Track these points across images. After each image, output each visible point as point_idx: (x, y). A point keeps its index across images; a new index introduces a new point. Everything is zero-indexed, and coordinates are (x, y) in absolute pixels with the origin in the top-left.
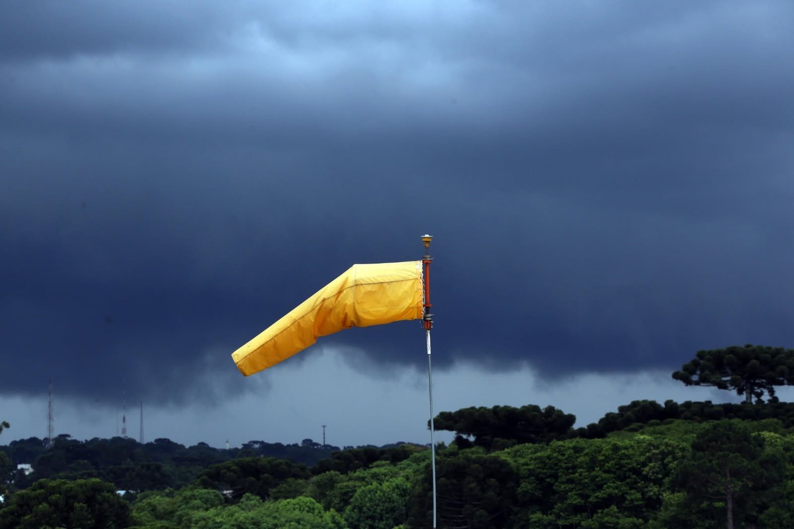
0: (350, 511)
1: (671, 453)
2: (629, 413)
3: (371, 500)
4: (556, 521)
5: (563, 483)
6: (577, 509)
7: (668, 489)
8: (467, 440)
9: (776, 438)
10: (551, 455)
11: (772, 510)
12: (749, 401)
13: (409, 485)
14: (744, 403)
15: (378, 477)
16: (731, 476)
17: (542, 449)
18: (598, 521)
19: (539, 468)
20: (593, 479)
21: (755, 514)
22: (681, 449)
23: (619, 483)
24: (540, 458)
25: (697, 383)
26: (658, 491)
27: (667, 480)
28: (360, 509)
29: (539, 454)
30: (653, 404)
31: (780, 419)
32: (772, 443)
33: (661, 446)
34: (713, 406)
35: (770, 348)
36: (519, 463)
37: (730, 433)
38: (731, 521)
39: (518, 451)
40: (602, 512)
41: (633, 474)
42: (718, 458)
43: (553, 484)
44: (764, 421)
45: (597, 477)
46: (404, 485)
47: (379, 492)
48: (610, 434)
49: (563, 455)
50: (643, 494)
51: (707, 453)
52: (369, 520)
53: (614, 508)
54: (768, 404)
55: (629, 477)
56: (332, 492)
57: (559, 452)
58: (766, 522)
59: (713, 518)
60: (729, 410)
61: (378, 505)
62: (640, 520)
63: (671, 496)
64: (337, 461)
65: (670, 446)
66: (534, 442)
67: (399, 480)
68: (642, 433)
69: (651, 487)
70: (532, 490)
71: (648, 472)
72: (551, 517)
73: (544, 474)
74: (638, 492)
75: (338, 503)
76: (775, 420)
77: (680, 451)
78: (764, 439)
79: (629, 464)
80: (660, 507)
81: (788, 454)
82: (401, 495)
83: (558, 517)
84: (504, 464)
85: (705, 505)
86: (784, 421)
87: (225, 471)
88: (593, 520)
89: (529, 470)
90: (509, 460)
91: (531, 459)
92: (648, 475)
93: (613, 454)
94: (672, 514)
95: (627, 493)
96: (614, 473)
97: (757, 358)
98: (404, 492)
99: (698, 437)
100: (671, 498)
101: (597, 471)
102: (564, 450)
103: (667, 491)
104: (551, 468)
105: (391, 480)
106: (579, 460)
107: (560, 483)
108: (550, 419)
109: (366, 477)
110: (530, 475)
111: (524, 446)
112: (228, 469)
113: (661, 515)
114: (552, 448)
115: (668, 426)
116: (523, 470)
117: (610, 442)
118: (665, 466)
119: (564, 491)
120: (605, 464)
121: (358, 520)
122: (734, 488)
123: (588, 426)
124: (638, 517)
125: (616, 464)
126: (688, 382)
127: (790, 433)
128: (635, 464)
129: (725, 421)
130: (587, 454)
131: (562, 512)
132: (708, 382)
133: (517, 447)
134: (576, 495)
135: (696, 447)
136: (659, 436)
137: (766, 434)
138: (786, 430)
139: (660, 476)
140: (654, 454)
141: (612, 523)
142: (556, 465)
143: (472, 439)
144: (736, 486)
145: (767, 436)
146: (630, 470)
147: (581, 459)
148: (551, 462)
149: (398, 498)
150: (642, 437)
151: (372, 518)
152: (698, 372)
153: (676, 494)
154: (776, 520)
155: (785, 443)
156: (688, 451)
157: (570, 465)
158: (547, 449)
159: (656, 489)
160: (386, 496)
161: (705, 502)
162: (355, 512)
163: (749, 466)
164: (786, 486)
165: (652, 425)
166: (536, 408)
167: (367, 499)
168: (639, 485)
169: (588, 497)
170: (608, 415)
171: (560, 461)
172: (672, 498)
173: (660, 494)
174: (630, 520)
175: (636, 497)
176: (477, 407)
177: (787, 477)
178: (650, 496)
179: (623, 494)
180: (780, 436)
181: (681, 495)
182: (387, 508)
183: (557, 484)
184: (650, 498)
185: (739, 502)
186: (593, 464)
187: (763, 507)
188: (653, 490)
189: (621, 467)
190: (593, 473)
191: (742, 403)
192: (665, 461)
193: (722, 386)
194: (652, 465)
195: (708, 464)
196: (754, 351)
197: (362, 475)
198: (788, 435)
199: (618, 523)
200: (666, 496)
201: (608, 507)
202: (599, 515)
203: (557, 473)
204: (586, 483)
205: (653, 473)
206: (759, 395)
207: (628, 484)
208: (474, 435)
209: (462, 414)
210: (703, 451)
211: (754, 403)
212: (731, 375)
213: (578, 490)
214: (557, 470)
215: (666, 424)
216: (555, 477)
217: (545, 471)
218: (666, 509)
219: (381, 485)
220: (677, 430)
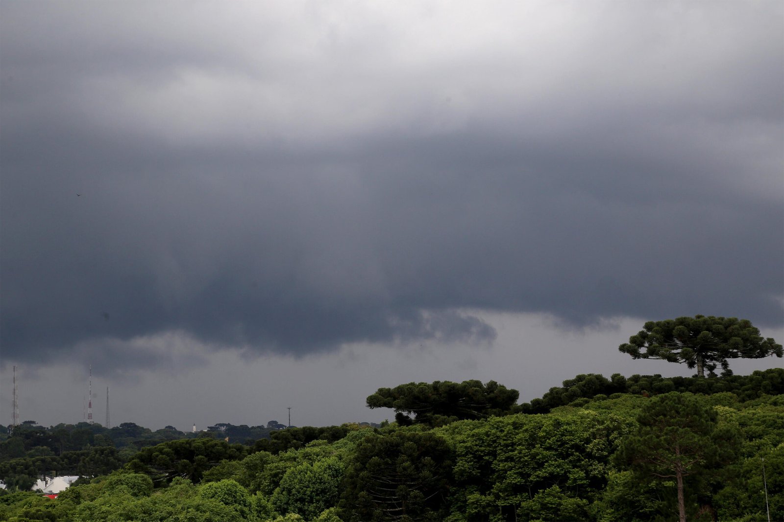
0: (278, 494)
1: (617, 428)
2: (574, 388)
3: (301, 481)
4: (495, 501)
5: (502, 461)
6: (516, 489)
7: (614, 467)
8: (407, 417)
9: (731, 412)
10: (489, 431)
11: (728, 489)
12: (701, 374)
13: (342, 465)
14: (695, 376)
15: (310, 457)
16: (681, 453)
17: (482, 425)
18: (539, 502)
19: (476, 445)
20: (533, 457)
21: (709, 494)
22: (628, 424)
23: (561, 461)
24: (478, 435)
25: (645, 356)
26: (603, 469)
27: (612, 457)
28: (289, 492)
29: (476, 431)
30: (599, 378)
31: (734, 393)
32: (726, 418)
33: (606, 422)
34: (662, 380)
35: (722, 319)
36: (456, 441)
37: (679, 406)
38: (681, 502)
39: (456, 428)
40: (544, 492)
41: (576, 451)
42: (666, 434)
43: (491, 463)
44: (717, 395)
45: (538, 454)
46: (337, 465)
47: (309, 472)
48: (553, 410)
49: (502, 431)
50: (587, 473)
51: (655, 428)
52: (299, 502)
53: (556, 488)
54: (721, 377)
55: (572, 454)
56: (263, 473)
57: (497, 429)
58: (721, 502)
59: (663, 500)
60: (679, 383)
61: (308, 487)
62: (584, 501)
63: (617, 475)
64: (275, 441)
65: (615, 421)
66: (473, 417)
67: (331, 460)
68: (587, 408)
69: (595, 465)
70: (469, 469)
71: (592, 450)
72: (490, 498)
73: (482, 452)
74: (582, 470)
75: (268, 486)
76: (730, 394)
77: (627, 427)
78: (717, 413)
79: (572, 441)
80: (605, 487)
81: (745, 429)
82: (334, 476)
83: (497, 497)
84: (440, 442)
85: (653, 484)
86: (738, 395)
87: (157, 453)
88: (534, 501)
89: (466, 447)
90: (446, 437)
91: (468, 436)
92: (592, 452)
93: (554, 430)
94: (618, 494)
95: (569, 472)
96: (556, 450)
97: (707, 329)
98: (336, 473)
99: (644, 411)
100: (617, 478)
101: (537, 449)
102: (503, 426)
103: (613, 469)
104: (489, 445)
105: (323, 460)
106: (518, 437)
107: (499, 461)
108: (492, 395)
109: (297, 458)
110: (466, 454)
111: (463, 422)
112: (161, 451)
113: (606, 496)
114: (490, 424)
115: (614, 400)
116: (460, 448)
117: (551, 418)
118: (610, 442)
119: (502, 470)
120: (546, 441)
121: (287, 503)
122: (684, 465)
123: (531, 402)
124: (581, 497)
125: (557, 441)
126: (636, 354)
127: (746, 407)
128: (578, 441)
129: (674, 394)
130: (526, 430)
131: (500, 491)
132: (657, 354)
133: (455, 424)
134: (515, 473)
135: (643, 422)
136: (604, 410)
137: (719, 408)
138: (741, 404)
139: (605, 453)
140: (599, 429)
141: (554, 504)
142: (494, 442)
143: (413, 416)
144: (688, 465)
145: (721, 410)
146: (573, 447)
147: (521, 435)
148: (489, 439)
149: (330, 478)
150: (586, 412)
151: (302, 500)
152: (646, 345)
153: (622, 473)
154: (732, 501)
155: (740, 418)
156: (636, 426)
157: (509, 442)
158: (485, 425)
159: (601, 467)
160: (317, 476)
161: (654, 482)
162: (284, 495)
163: (701, 442)
164: (742, 464)
165: (599, 399)
166: (477, 384)
167: (296, 481)
168: (583, 462)
169: (529, 475)
170: (552, 390)
171: (498, 437)
172: (619, 478)
173: (605, 473)
174: (572, 500)
175: (579, 476)
176: (417, 383)
177: (743, 454)
178: (594, 475)
179: (565, 473)
180: (735, 410)
181: (627, 473)
182: (317, 490)
183: (495, 462)
184: (595, 477)
185: (691, 481)
186: (533, 441)
187: (718, 487)
188: (597, 468)
189: (563, 443)
190: (533, 451)
191: (693, 376)
192: (610, 438)
193: (672, 359)
194: (596, 441)
195: (656, 440)
196: (705, 322)
197: (294, 455)
198: (744, 410)
199: (560, 504)
200: (612, 475)
201: (550, 486)
202: (540, 495)
203: (496, 451)
204: (526, 461)
205: (598, 450)
206: (711, 368)
207: (571, 461)
208: (415, 412)
209: (400, 390)
210: (650, 425)
211: (707, 377)
212: (682, 348)
213: (519, 469)
214: (496, 447)
215: (613, 398)
216: (494, 454)
217: (483, 448)
218: (612, 489)
219: (312, 466)
220: (624, 405)
